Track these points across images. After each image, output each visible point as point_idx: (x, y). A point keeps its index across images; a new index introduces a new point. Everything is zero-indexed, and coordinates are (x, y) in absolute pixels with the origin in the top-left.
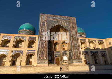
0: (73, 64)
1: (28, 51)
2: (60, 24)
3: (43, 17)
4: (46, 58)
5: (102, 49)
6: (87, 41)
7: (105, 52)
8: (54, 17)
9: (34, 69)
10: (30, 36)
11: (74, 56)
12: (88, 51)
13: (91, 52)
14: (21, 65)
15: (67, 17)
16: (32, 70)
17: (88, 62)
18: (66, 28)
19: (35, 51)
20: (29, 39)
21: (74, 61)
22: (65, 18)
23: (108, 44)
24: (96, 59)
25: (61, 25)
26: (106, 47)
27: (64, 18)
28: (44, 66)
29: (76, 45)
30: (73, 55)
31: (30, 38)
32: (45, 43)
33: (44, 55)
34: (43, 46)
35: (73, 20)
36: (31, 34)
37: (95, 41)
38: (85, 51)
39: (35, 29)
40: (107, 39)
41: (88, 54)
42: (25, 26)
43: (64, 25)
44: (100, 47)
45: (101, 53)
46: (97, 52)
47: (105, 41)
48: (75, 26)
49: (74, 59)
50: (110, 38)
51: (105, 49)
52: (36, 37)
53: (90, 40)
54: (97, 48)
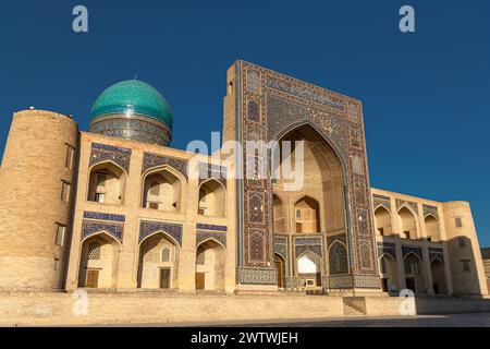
0: (356, 290)
2: (313, 121)
4: (269, 264)
5: (429, 239)
6: (393, 203)
7: (441, 250)
8: (289, 85)
9: (267, 306)
11: (355, 261)
12: (394, 245)
13: (405, 249)
15: (334, 95)
16: (259, 308)
17: (391, 287)
18: (333, 142)
19: (225, 228)
22: (327, 99)
23: (453, 222)
24: (409, 276)
25: (316, 127)
26: (444, 238)
27: (324, 96)
28: (265, 295)
29: (364, 218)
32: (263, 202)
33: (261, 248)
34: (255, 212)
35: (354, 111)
37: (415, 206)
38: (384, 244)
40: (451, 204)
41: (395, 256)
43: (327, 128)
44: (423, 231)
45: (431, 256)
46: (419, 251)
47: (444, 211)
48: (359, 140)
49: (356, 271)
50: (461, 202)
51: (441, 242)
53: (402, 202)
54: (419, 237)
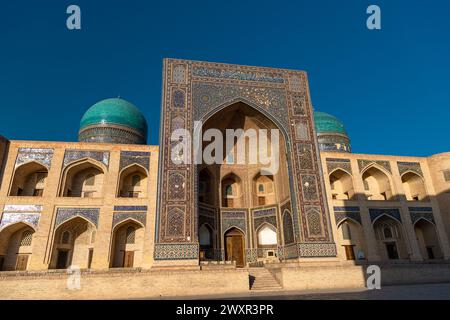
1: (116, 208)
2: (246, 99)
3: (178, 74)
5: (416, 198)
6: (354, 165)
7: (430, 209)
8: (219, 71)
10: (126, 148)
12: (357, 208)
13: (373, 212)
14: (89, 266)
15: (272, 70)
17: (359, 254)
18: (271, 114)
19: (145, 208)
20: (121, 161)
21: (303, 248)
22: (263, 76)
23: (442, 176)
25: (251, 103)
26: (432, 191)
27: (259, 73)
28: (182, 270)
29: (311, 183)
30: (300, 225)
31: (125, 157)
32: (185, 179)
33: (181, 224)
34: (176, 189)
35: (297, 82)
36: (131, 142)
37: (387, 165)
38: (346, 208)
39: (144, 120)
41: (359, 220)
42: (105, 111)
43: (263, 102)
44: (408, 190)
45: (413, 217)
46: (396, 212)
48: (304, 107)
50: (449, 153)
51: (427, 199)
52: (148, 154)
53: (367, 162)
54: (394, 193)
